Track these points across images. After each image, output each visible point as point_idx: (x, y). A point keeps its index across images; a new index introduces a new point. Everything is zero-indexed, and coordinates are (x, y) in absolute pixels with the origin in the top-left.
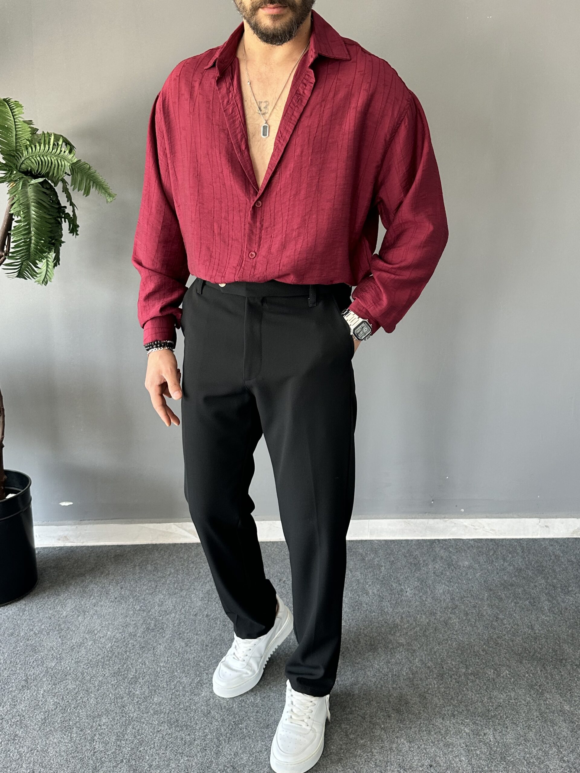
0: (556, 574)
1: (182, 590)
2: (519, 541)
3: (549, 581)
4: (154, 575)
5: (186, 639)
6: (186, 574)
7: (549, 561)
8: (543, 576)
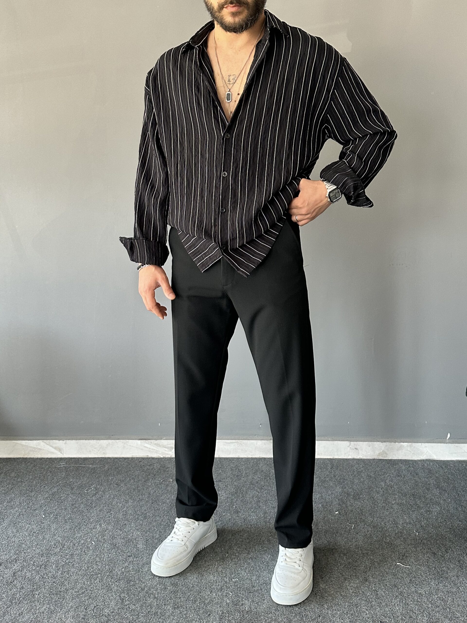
0: (353, 485)
1: (31, 492)
2: (331, 460)
3: (345, 490)
4: (14, 480)
5: (19, 527)
6: (41, 480)
7: (352, 475)
8: (342, 486)
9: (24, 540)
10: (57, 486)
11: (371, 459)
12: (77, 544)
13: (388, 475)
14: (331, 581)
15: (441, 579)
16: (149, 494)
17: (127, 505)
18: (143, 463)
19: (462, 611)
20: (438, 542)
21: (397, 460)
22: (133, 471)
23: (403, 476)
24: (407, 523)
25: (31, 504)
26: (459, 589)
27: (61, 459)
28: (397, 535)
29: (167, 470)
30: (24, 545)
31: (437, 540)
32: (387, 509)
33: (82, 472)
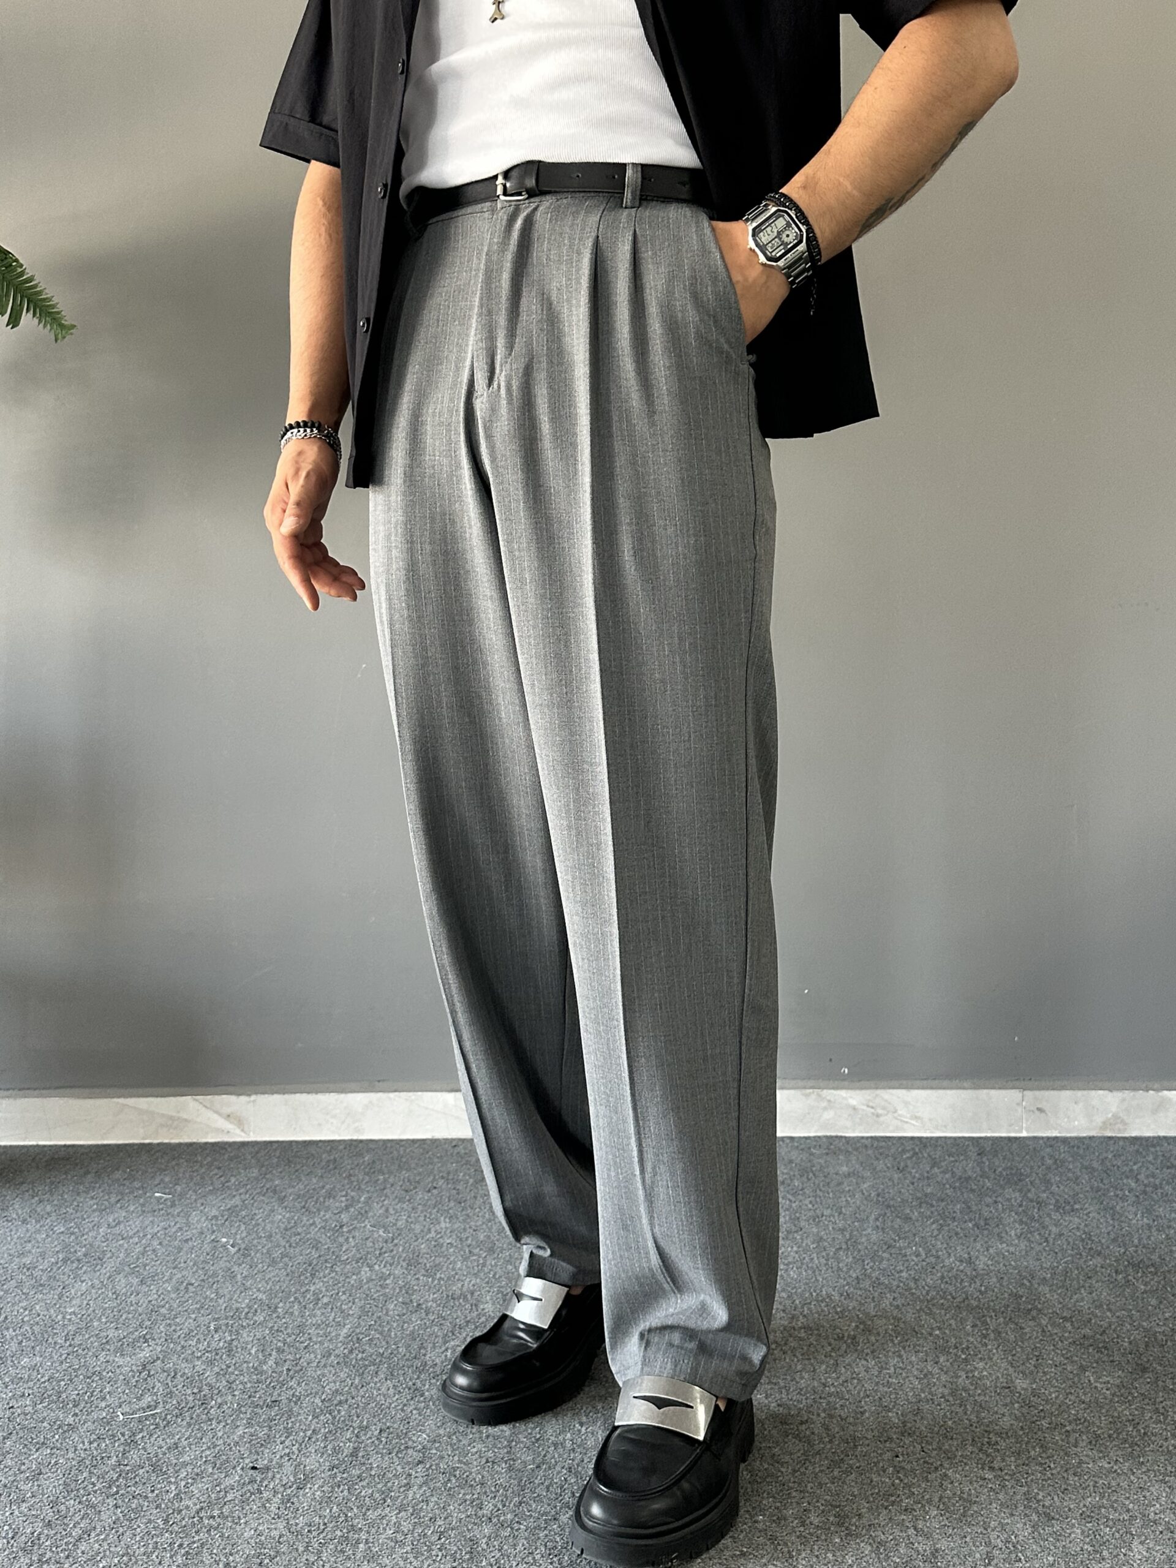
2: (974, 1140)
4: (123, 1185)
5: (145, 1274)
6: (196, 1184)
8: (1019, 1188)
9: (164, 1299)
10: (240, 1194)
11: (1084, 1138)
12: (311, 1305)
13: (1140, 1164)
14: (1044, 1372)
17: (438, 1227)
25: (174, 1230)
27: (244, 1144)
30: (163, 1311)
33: (304, 1168)
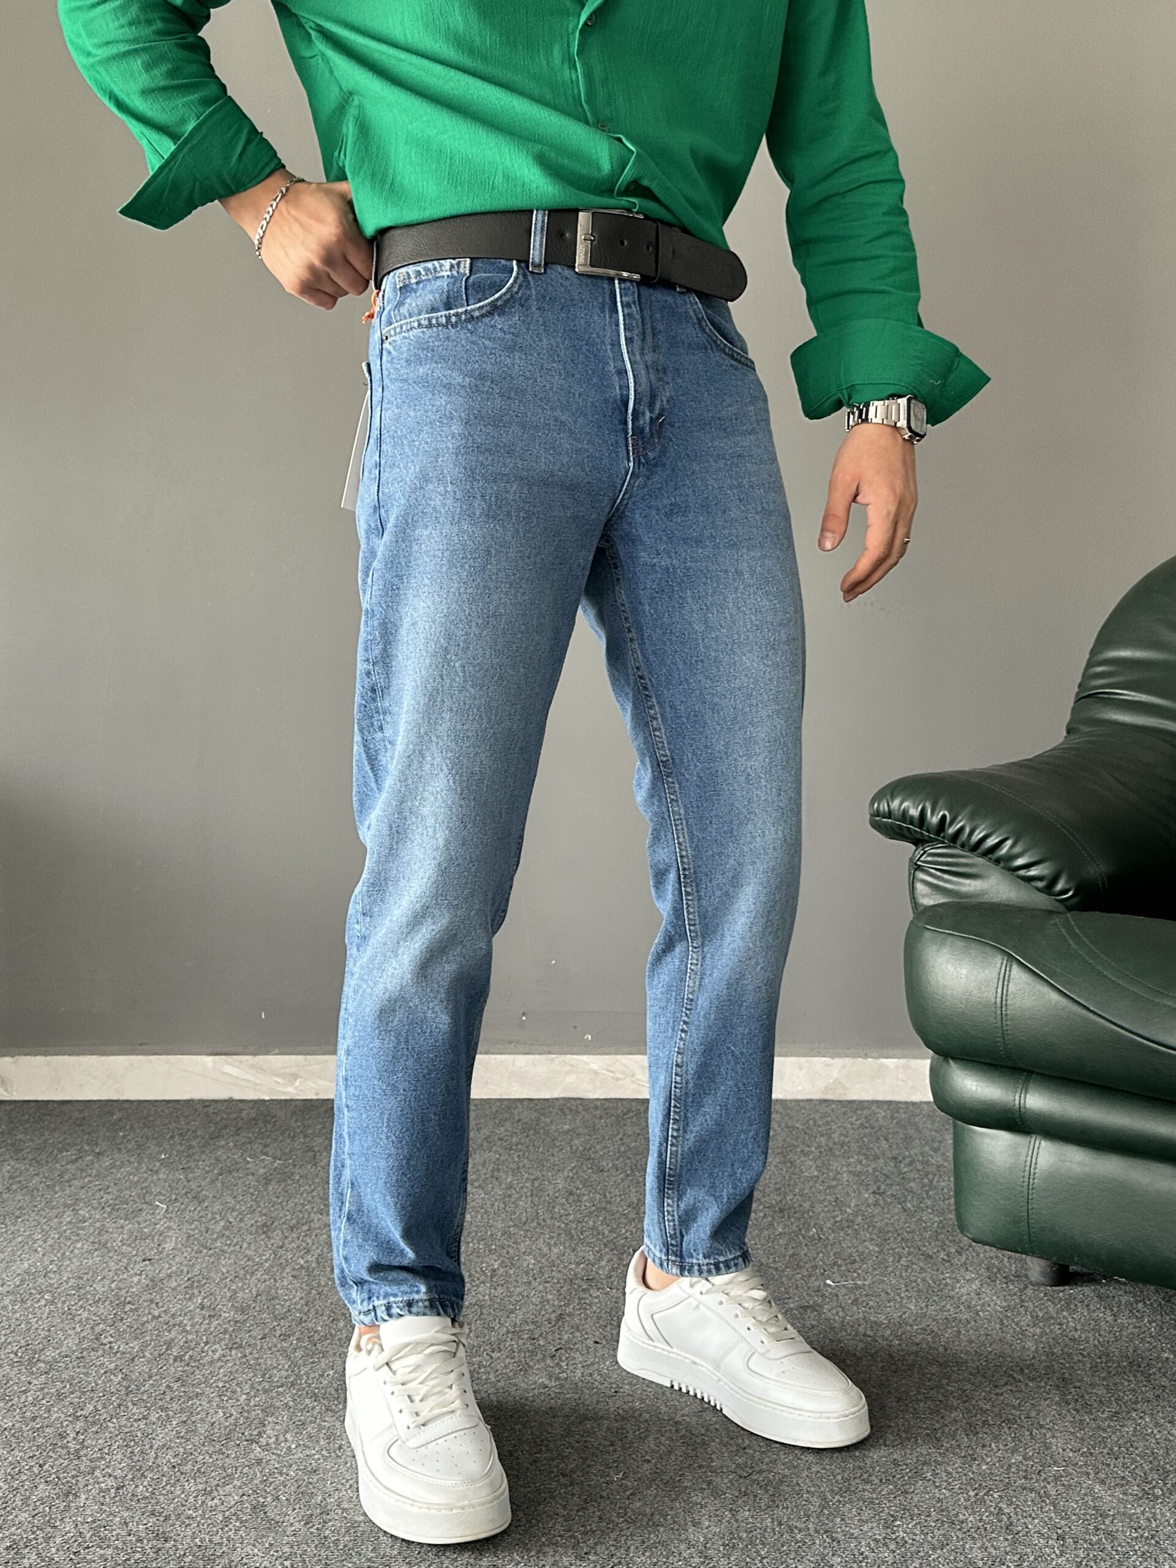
15: (935, 1298)
16: (217, 1160)
18: (215, 1108)
19: (976, 1351)
20: (942, 1236)
21: (868, 1101)
22: (183, 1123)
23: (877, 1128)
24: (869, 1206)
26: (979, 1315)
28: (838, 1224)
29: (274, 1120)
31: (938, 1234)
32: (823, 1182)
